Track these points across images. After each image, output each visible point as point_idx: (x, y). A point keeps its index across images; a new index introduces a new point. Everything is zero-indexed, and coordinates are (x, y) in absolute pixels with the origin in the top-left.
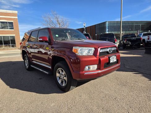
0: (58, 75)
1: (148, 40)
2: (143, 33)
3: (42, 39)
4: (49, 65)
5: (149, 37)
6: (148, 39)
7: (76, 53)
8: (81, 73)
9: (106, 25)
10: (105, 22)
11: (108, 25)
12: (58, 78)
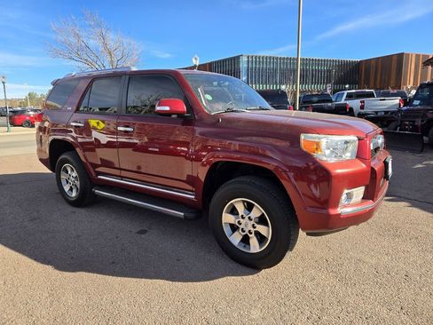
0: (227, 218)
1: (362, 111)
2: (346, 92)
3: (167, 108)
4: (191, 188)
5: (363, 102)
6: (362, 107)
7: (315, 155)
8: (332, 212)
9: (241, 66)
10: (238, 57)
11: (245, 65)
12: (227, 230)
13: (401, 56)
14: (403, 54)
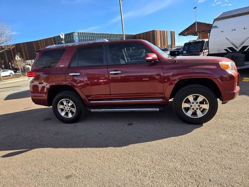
7: (227, 70)
10: (72, 33)
11: (77, 38)
13: (153, 31)
14: (154, 31)
